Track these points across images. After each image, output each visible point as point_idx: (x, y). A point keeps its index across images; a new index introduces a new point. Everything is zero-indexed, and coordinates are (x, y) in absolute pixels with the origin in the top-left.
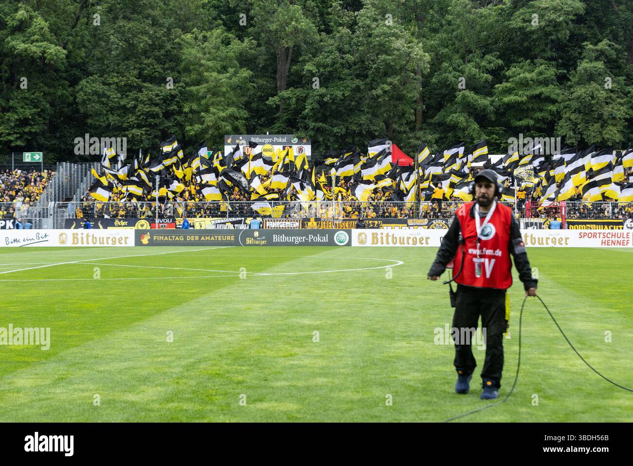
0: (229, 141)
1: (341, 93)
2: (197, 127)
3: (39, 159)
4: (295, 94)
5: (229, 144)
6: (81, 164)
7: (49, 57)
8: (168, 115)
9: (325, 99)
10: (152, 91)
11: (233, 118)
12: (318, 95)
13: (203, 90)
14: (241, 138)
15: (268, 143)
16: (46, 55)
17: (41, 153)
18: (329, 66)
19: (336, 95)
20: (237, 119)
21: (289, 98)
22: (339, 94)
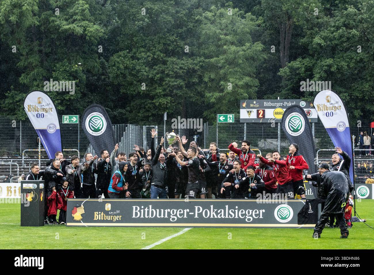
0: (244, 105)
1: (346, 64)
3: (76, 121)
4: (304, 64)
5: (244, 108)
6: (114, 125)
7: (89, 34)
8: (189, 86)
9: (332, 69)
12: (326, 66)
13: (222, 61)
14: (255, 102)
15: (280, 107)
16: (86, 32)
17: (78, 116)
18: (335, 39)
19: (342, 66)
22: (344, 64)
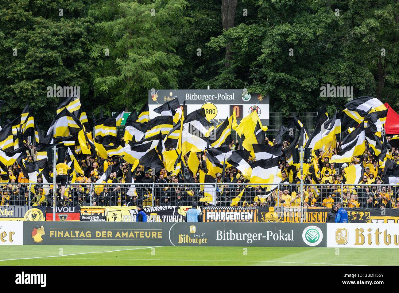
2: (111, 80)
10: (46, 28)
11: (160, 66)
20: (165, 67)
21: (239, 39)
